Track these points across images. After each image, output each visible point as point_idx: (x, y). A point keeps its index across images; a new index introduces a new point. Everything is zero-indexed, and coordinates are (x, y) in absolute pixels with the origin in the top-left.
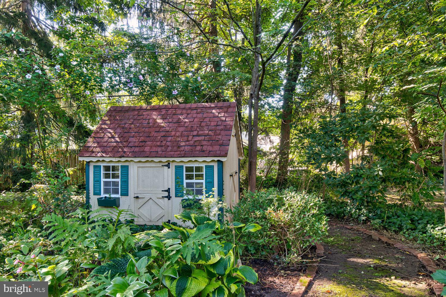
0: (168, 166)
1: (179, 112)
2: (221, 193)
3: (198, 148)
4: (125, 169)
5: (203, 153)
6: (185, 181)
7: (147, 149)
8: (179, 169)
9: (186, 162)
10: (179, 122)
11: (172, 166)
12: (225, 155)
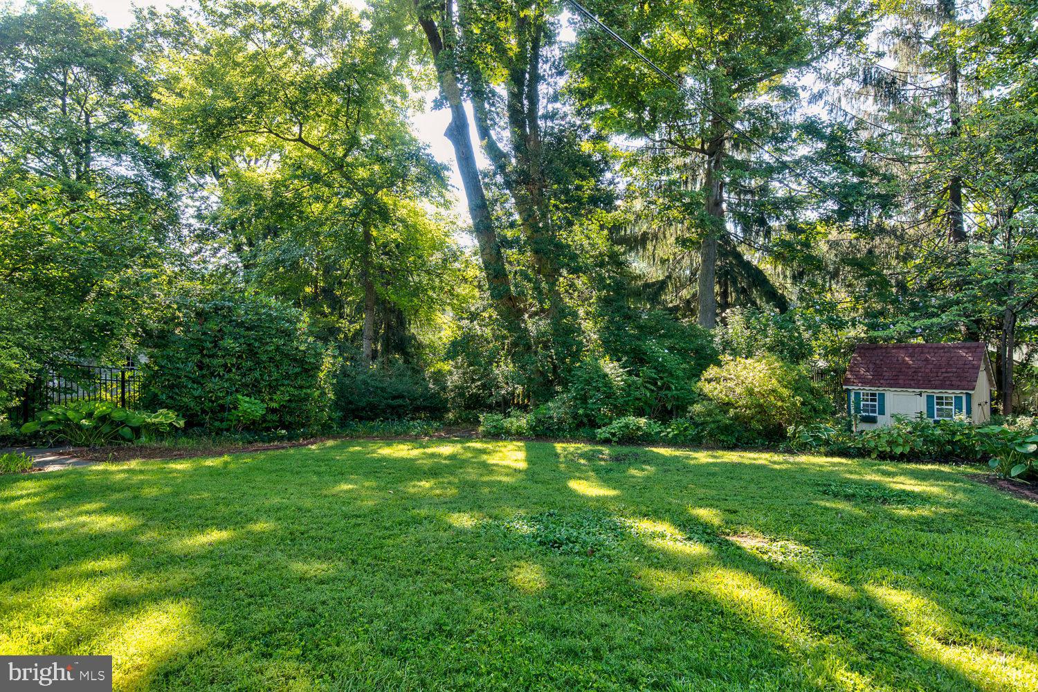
0: (920, 395)
1: (926, 351)
2: (969, 412)
3: (948, 383)
4: (882, 396)
5: (952, 387)
6: (936, 407)
7: (901, 382)
8: (930, 398)
9: (937, 393)
10: (927, 360)
11: (924, 395)
12: (973, 389)
